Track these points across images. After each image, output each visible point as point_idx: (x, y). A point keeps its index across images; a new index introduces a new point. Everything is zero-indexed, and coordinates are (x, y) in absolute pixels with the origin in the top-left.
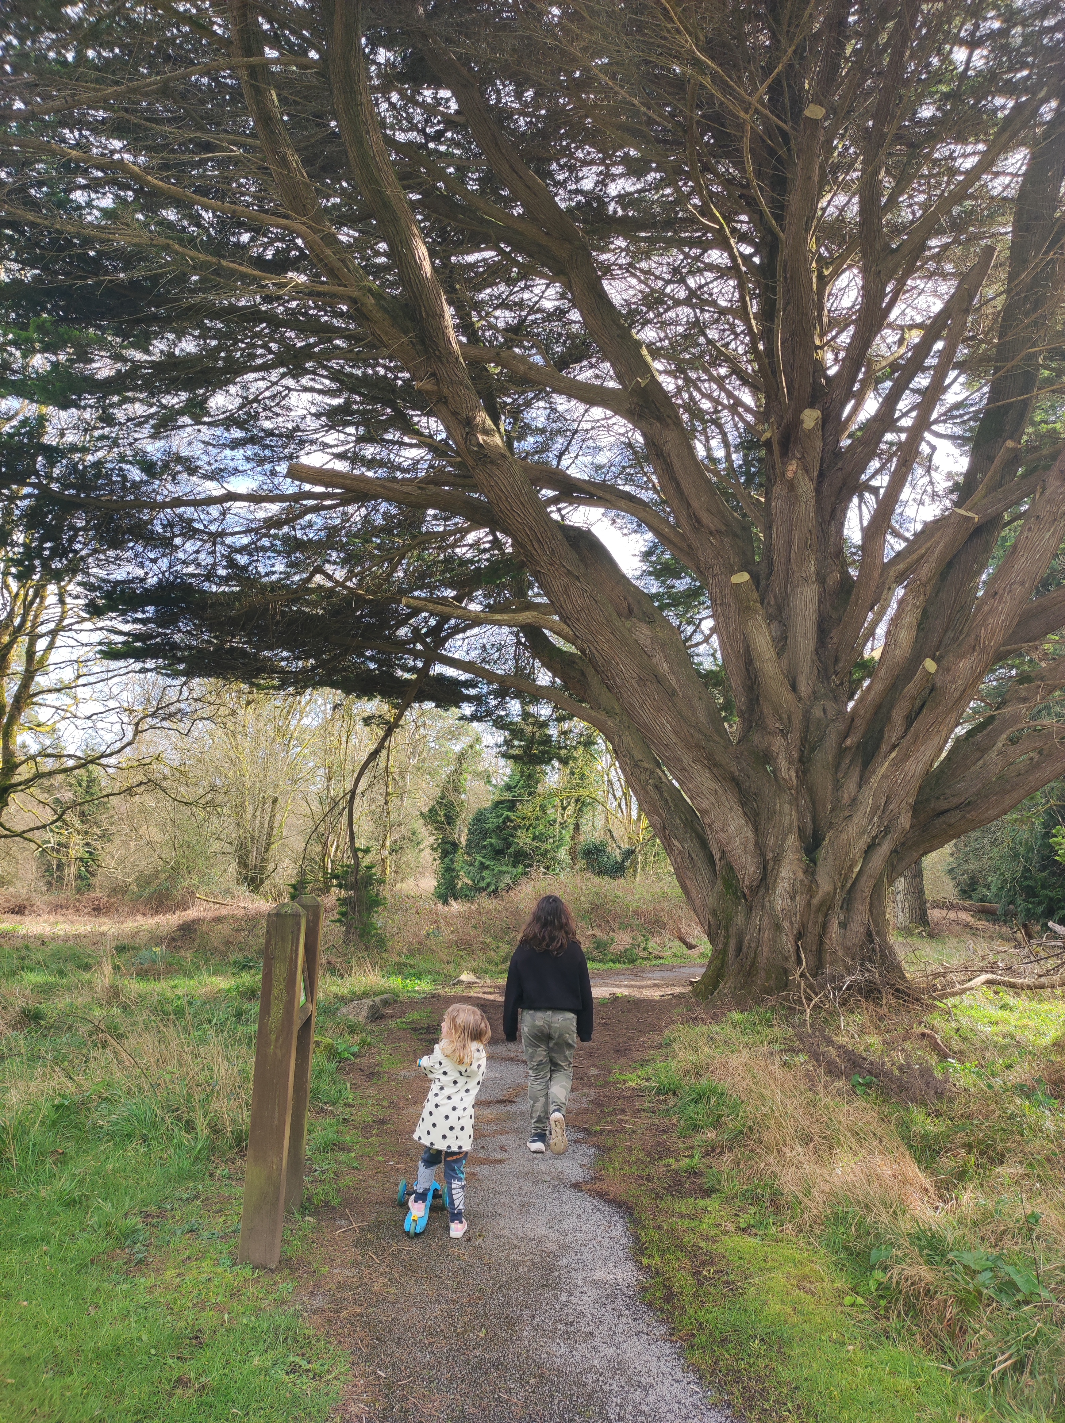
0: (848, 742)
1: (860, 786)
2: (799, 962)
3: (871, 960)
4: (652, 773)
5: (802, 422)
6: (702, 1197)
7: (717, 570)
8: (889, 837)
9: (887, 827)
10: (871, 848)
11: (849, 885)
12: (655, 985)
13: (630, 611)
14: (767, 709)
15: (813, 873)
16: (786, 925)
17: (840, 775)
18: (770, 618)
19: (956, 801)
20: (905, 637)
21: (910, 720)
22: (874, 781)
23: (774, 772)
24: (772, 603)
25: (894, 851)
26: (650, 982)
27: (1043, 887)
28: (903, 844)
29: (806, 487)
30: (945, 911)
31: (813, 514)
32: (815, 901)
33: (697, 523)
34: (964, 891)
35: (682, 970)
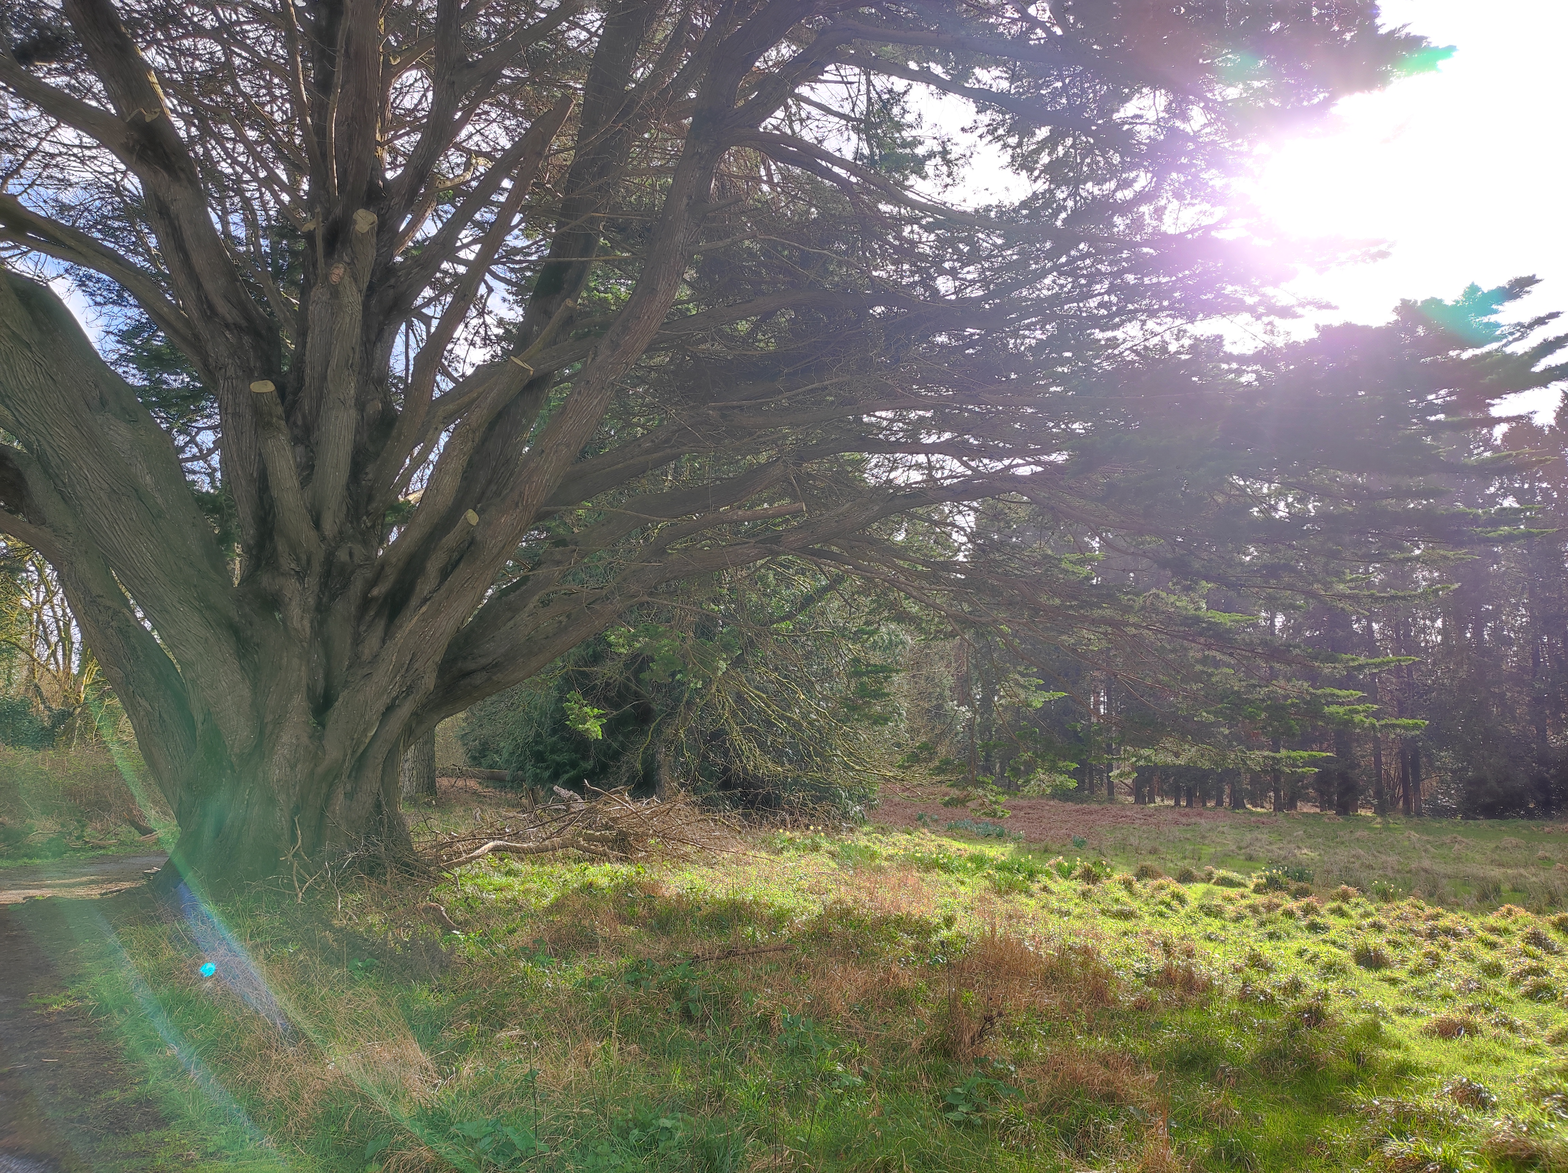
0: (375, 592)
1: (384, 642)
2: (294, 839)
3: (378, 833)
4: (116, 613)
5: (355, 222)
6: (158, 1128)
7: (231, 371)
8: (411, 698)
9: (410, 688)
10: (390, 709)
11: (360, 751)
12: (92, 882)
13: (103, 403)
14: (281, 546)
15: (321, 738)
16: (282, 798)
17: (363, 628)
18: (296, 441)
19: (483, 661)
20: (450, 484)
21: (445, 573)
22: (400, 636)
23: (284, 621)
24: (300, 423)
25: (415, 714)
26: (84, 879)
27: (553, 752)
28: (424, 706)
29: (353, 298)
30: (453, 780)
31: (358, 331)
32: (320, 770)
33: (209, 311)
34: (474, 758)
35: (131, 861)
